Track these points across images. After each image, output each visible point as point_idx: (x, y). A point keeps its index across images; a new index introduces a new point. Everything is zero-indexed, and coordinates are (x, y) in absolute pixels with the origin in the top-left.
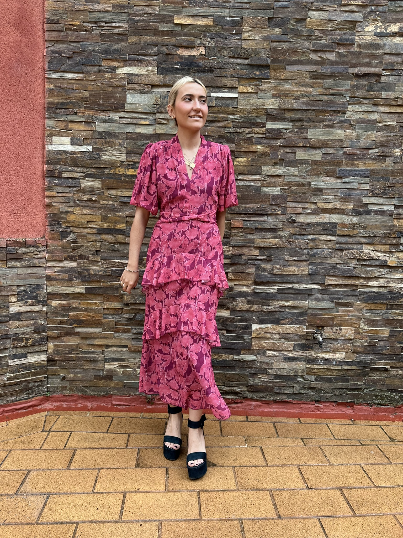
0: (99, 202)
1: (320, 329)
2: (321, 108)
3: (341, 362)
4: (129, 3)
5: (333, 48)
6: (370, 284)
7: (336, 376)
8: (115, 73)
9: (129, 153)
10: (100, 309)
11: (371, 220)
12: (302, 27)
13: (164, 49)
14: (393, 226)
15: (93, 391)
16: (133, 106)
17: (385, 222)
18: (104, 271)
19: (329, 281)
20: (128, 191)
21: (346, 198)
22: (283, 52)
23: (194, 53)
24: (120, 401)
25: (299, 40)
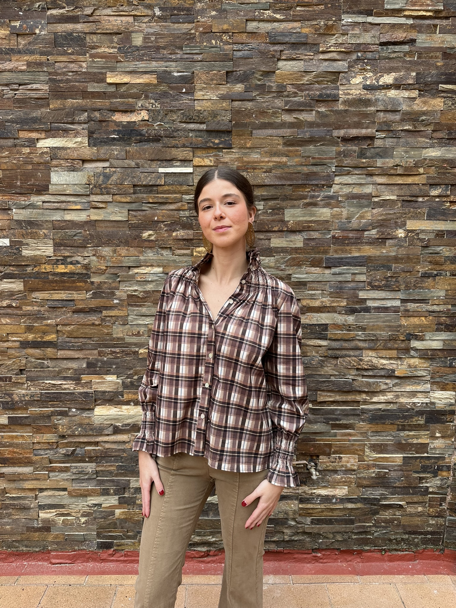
0: (22, 308)
1: (315, 458)
2: (300, 182)
3: (342, 500)
4: (48, 60)
5: (311, 107)
6: (375, 399)
7: (338, 516)
8: (35, 147)
9: (57, 245)
10: (29, 444)
11: (370, 319)
12: (270, 81)
13: (97, 114)
14: (400, 326)
15: (26, 547)
16: (59, 188)
17: (390, 321)
18: (32, 396)
19: (322, 398)
20: (58, 293)
21: (337, 293)
22: (248, 114)
23: (134, 118)
24: (61, 559)
25: (268, 97)
